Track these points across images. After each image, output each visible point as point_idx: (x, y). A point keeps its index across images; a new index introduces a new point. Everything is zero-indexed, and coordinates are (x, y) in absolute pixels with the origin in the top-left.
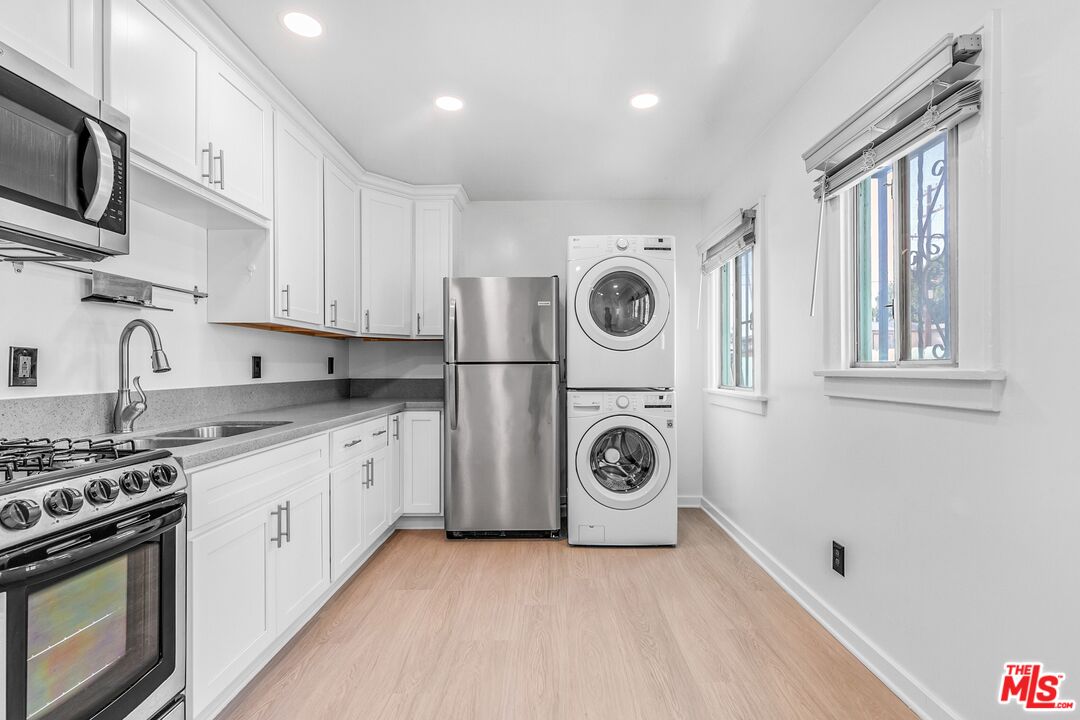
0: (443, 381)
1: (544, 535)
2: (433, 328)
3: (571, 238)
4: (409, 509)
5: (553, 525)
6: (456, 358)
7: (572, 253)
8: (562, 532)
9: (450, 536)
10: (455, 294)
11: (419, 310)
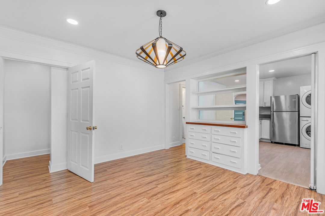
0: (270, 115)
1: (295, 145)
2: (268, 105)
3: (301, 87)
4: (263, 137)
5: (297, 144)
6: (273, 110)
7: (301, 90)
8: (299, 145)
9: (272, 142)
10: (273, 99)
11: (265, 102)
